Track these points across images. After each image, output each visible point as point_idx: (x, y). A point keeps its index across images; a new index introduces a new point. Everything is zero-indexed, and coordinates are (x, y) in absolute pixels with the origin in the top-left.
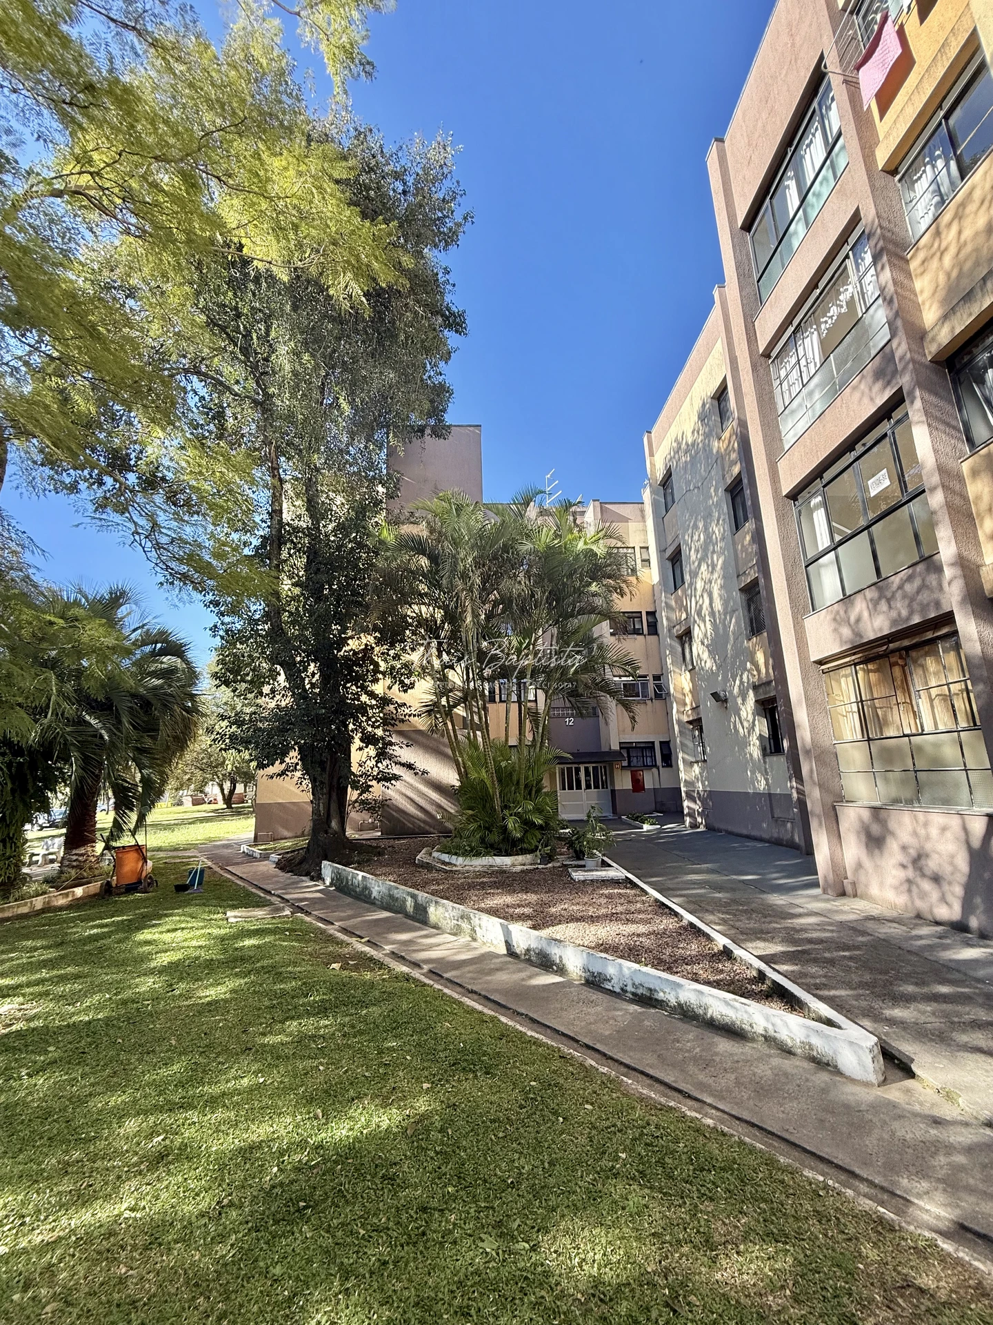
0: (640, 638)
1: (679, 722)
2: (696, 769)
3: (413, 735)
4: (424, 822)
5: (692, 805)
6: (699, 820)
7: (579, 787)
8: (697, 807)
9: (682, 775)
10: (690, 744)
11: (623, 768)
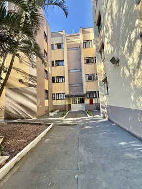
0: (93, 64)
1: (99, 81)
2: (105, 97)
3: (15, 90)
4: (17, 115)
5: (103, 110)
6: (106, 115)
7: (76, 103)
8: (105, 111)
9: (100, 100)
10: (103, 89)
11: (87, 98)
